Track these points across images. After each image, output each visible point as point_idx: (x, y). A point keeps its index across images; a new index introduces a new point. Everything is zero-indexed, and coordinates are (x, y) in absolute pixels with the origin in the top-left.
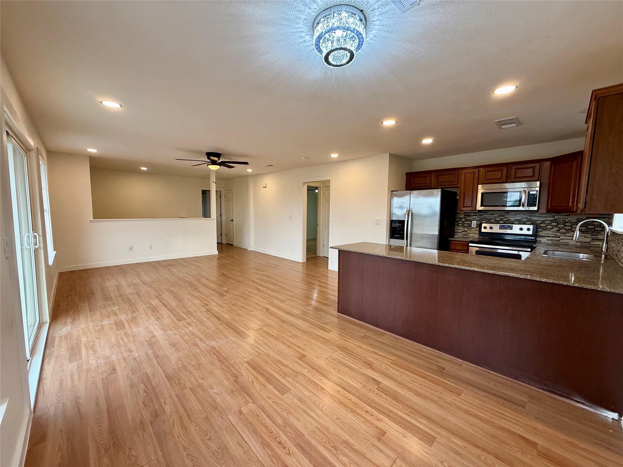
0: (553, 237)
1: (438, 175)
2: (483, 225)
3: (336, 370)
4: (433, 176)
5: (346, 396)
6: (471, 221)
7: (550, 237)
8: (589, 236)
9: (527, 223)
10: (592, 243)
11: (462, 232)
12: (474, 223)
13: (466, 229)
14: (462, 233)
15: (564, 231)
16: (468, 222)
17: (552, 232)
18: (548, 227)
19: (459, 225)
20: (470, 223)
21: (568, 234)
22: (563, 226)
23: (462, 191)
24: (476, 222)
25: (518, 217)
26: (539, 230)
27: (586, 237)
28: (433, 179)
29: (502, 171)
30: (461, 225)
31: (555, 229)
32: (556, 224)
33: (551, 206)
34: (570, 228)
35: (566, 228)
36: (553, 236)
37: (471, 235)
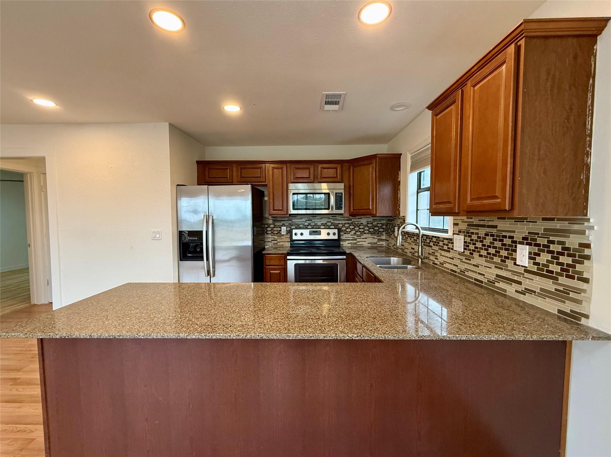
0: (352, 240)
1: (241, 169)
2: (294, 231)
4: (235, 169)
6: (281, 228)
7: (349, 240)
8: (376, 237)
9: (331, 227)
10: (378, 243)
11: (272, 240)
12: (284, 229)
13: (276, 237)
14: (272, 242)
15: (359, 233)
16: (277, 229)
17: (351, 235)
18: (348, 230)
19: (268, 232)
20: (279, 229)
21: (362, 237)
22: (358, 228)
23: (271, 190)
24: (285, 227)
25: (324, 221)
26: (342, 233)
27: (374, 238)
28: (235, 173)
29: (309, 169)
30: (270, 232)
31: (353, 232)
32: (353, 227)
33: (353, 209)
34: (363, 230)
35: (360, 230)
36: (352, 239)
37: (281, 243)
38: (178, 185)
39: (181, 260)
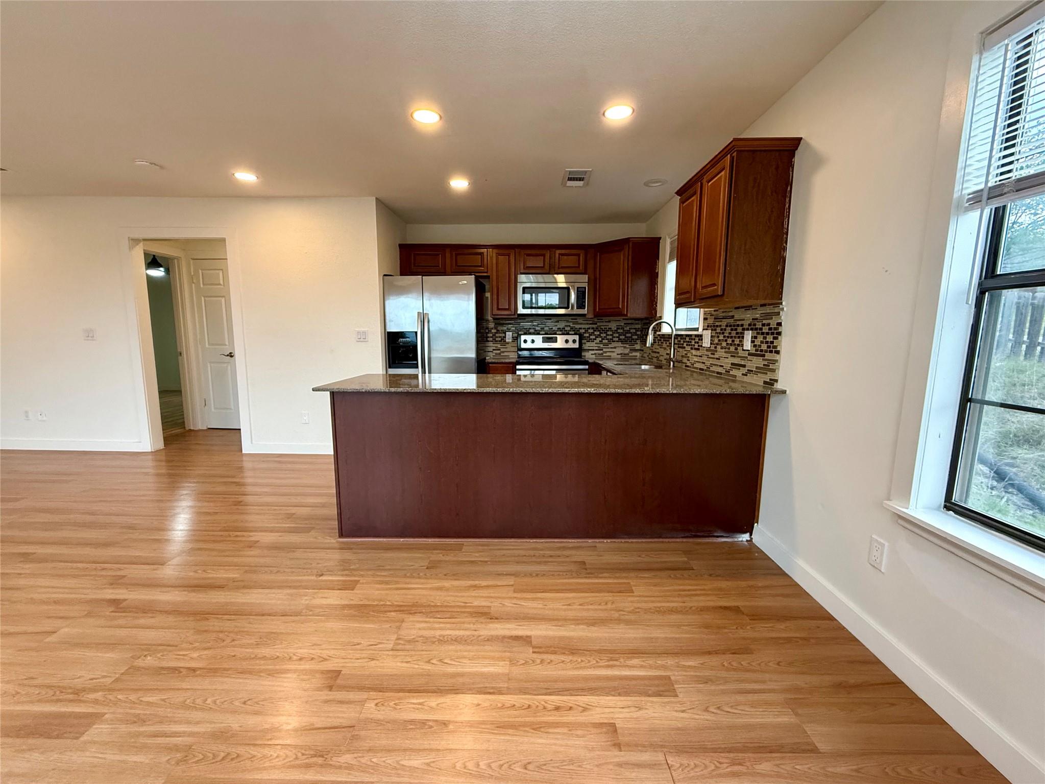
0: (596, 350)
1: (457, 255)
2: (523, 337)
3: (434, 661)
4: (448, 255)
5: (500, 705)
6: (505, 333)
7: (593, 350)
8: (628, 346)
9: (570, 333)
10: (630, 354)
11: (494, 350)
12: (509, 335)
13: (499, 346)
14: (494, 351)
15: (606, 341)
16: (500, 335)
17: (596, 343)
18: (591, 337)
19: (488, 339)
20: (503, 335)
21: (610, 346)
22: (605, 335)
23: (494, 283)
24: (511, 333)
25: (561, 325)
26: (583, 341)
27: (625, 347)
28: (448, 261)
29: (544, 255)
30: (491, 339)
31: (599, 339)
32: (598, 333)
33: (599, 309)
34: (611, 337)
35: (608, 337)
36: (597, 348)
37: (506, 354)
38: (385, 275)
39: (390, 367)
